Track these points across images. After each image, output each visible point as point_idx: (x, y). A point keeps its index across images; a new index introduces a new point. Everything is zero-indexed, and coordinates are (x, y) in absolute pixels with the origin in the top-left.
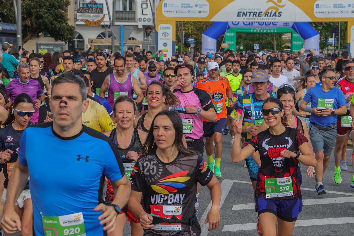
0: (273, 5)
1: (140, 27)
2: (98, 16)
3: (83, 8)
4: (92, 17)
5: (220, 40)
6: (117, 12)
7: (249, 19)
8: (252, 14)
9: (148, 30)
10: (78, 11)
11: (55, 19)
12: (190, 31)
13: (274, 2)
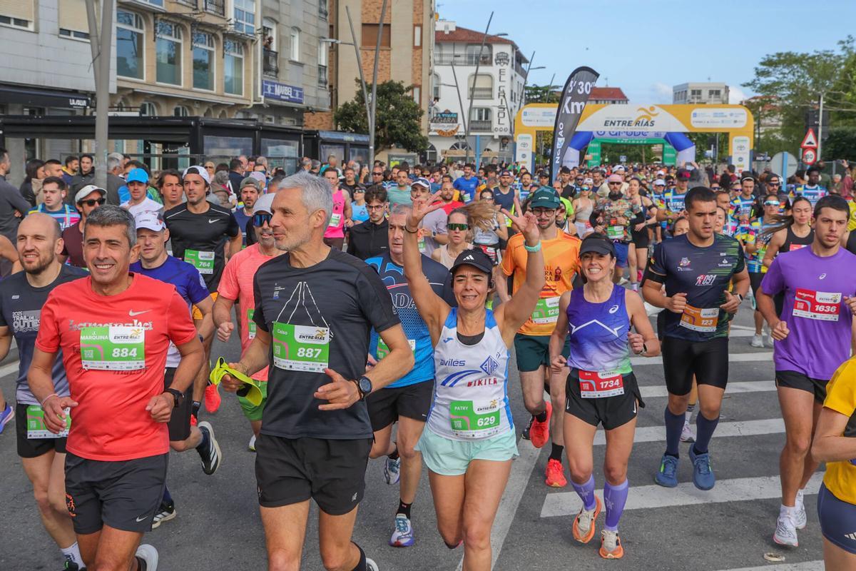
0: (645, 113)
1: (496, 137)
2: (452, 126)
3: (437, 118)
4: (445, 127)
5: (583, 151)
6: (472, 122)
7: (617, 128)
8: (621, 123)
10: (432, 122)
11: (408, 130)
13: (646, 111)
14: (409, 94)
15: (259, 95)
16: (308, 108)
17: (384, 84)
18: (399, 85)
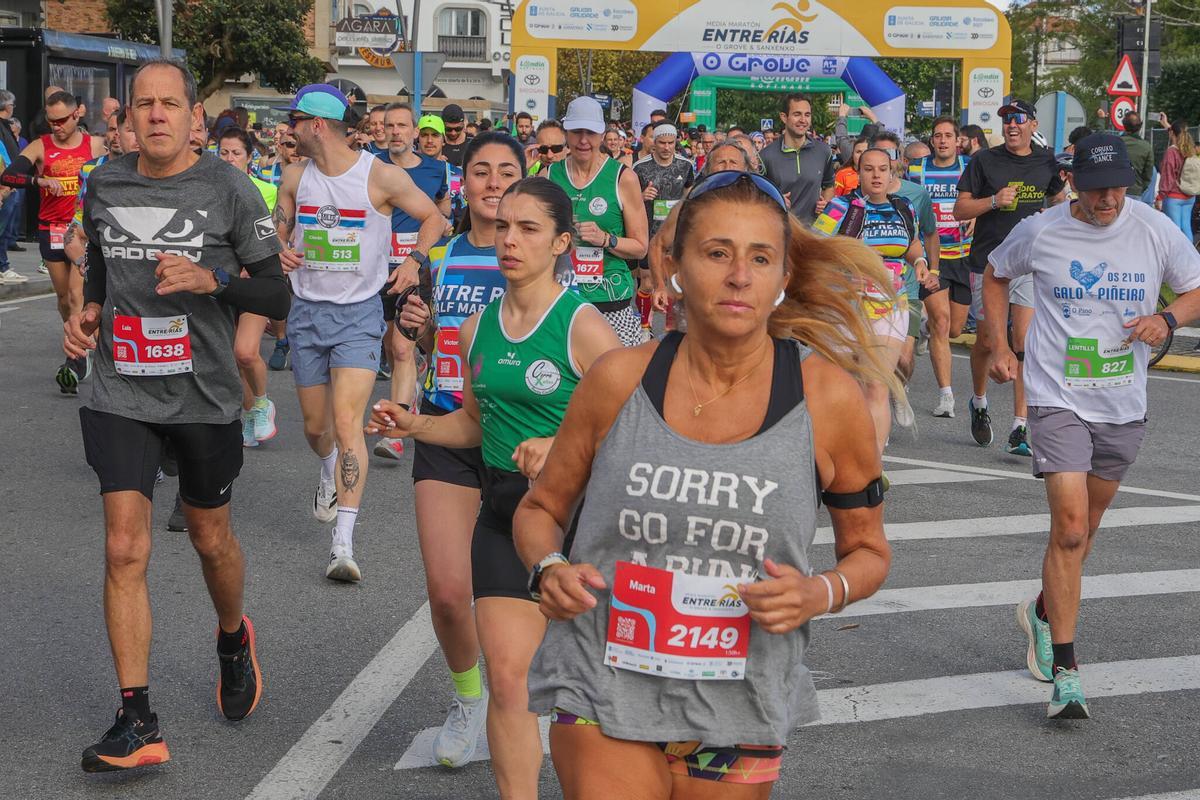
0: (790, 16)
1: (497, 72)
2: (385, 40)
3: (351, 19)
4: (368, 41)
5: (674, 100)
6: (445, 38)
7: (731, 47)
8: (738, 35)
10: (339, 27)
11: (277, 43)
13: (792, 10)
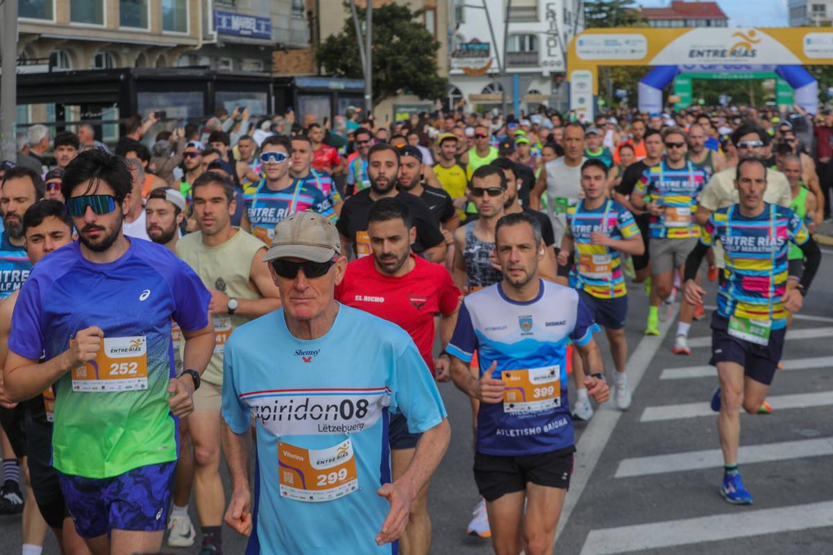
0: (742, 40)
1: (546, 74)
2: (482, 62)
3: (460, 51)
4: (473, 63)
5: (666, 89)
6: (511, 54)
7: (708, 61)
8: (711, 54)
9: (558, 79)
10: (453, 55)
11: (419, 69)
12: (621, 79)
13: (744, 36)
14: (419, 20)
15: (211, 32)
16: (278, 45)
17: (384, 8)
18: (404, 9)
